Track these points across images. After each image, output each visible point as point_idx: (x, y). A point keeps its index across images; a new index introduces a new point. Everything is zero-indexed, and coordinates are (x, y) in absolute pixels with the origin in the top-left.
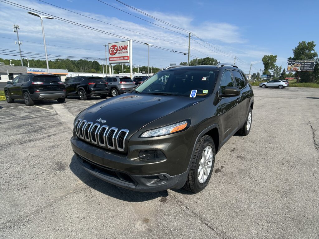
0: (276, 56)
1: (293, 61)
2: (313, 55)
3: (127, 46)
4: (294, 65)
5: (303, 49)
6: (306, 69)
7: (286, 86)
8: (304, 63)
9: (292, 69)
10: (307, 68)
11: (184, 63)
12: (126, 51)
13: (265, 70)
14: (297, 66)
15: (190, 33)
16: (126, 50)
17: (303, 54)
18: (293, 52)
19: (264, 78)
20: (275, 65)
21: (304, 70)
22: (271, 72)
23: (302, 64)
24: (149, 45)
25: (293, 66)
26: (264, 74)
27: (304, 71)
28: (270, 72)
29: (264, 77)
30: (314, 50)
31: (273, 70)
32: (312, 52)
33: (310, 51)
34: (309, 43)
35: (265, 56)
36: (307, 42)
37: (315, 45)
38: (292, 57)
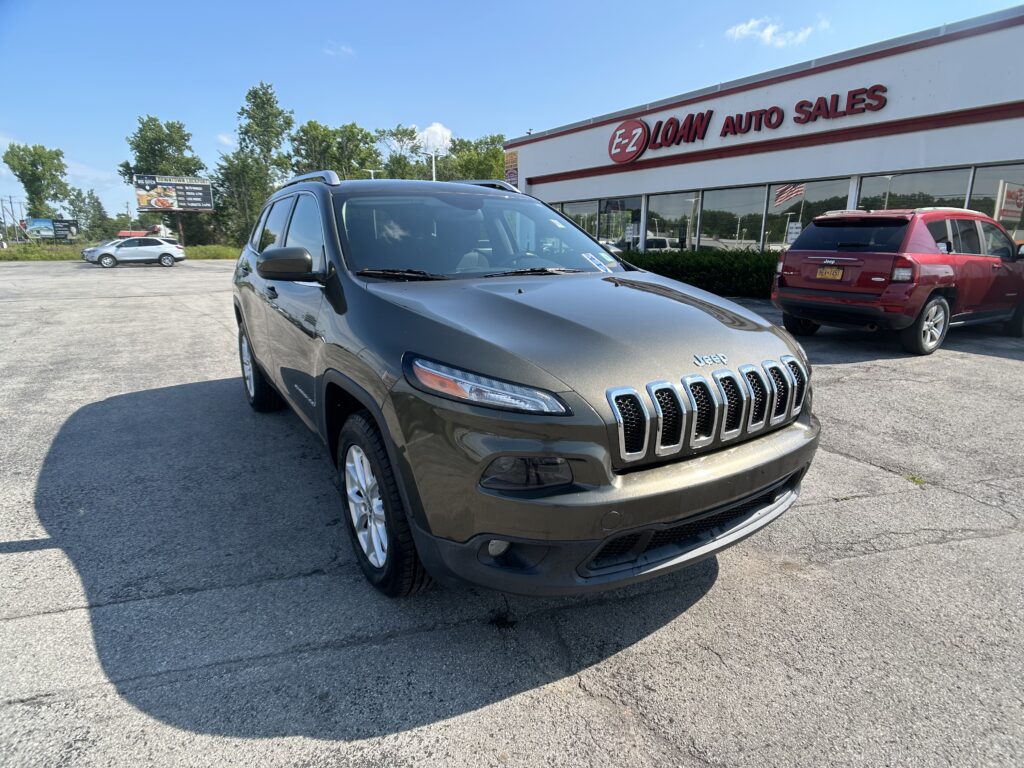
0: (58, 154)
1: (150, 178)
2: (195, 165)
4: (156, 190)
5: (158, 140)
6: (193, 205)
7: (182, 255)
8: (184, 185)
9: (153, 203)
10: (195, 203)
13: (31, 200)
14: (166, 196)
17: (163, 158)
18: (129, 147)
19: (43, 233)
20: (67, 185)
21: (189, 207)
22: (61, 208)
23: (178, 187)
25: (152, 192)
26: (35, 214)
27: (188, 210)
28: (56, 210)
29: (42, 229)
30: (189, 148)
31: (66, 203)
32: (187, 154)
33: (179, 150)
34: (170, 126)
35: (12, 147)
36: (163, 122)
37: (188, 135)
38: (133, 163)
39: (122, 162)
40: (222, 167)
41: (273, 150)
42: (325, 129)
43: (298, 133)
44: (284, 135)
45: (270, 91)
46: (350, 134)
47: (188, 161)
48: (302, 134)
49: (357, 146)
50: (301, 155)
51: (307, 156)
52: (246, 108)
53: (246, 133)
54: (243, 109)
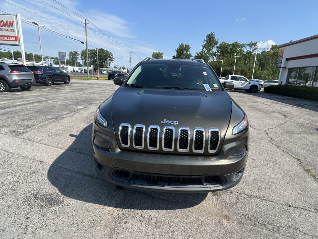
0: (162, 54)
3: (13, 22)
5: (182, 50)
11: (74, 52)
12: (12, 28)
15: (85, 20)
16: (10, 28)
17: (182, 54)
18: (176, 51)
24: (39, 25)
30: (189, 51)
32: (188, 53)
33: (187, 52)
34: (186, 46)
35: (154, 53)
36: (184, 45)
37: (190, 48)
38: (176, 56)
39: (173, 56)
40: (196, 56)
41: (211, 51)
42: (228, 44)
43: (219, 46)
44: (215, 47)
45: (213, 34)
46: (235, 45)
47: (188, 55)
48: (220, 46)
49: (236, 49)
50: (219, 52)
51: (220, 52)
52: (206, 39)
53: (204, 46)
54: (205, 40)
